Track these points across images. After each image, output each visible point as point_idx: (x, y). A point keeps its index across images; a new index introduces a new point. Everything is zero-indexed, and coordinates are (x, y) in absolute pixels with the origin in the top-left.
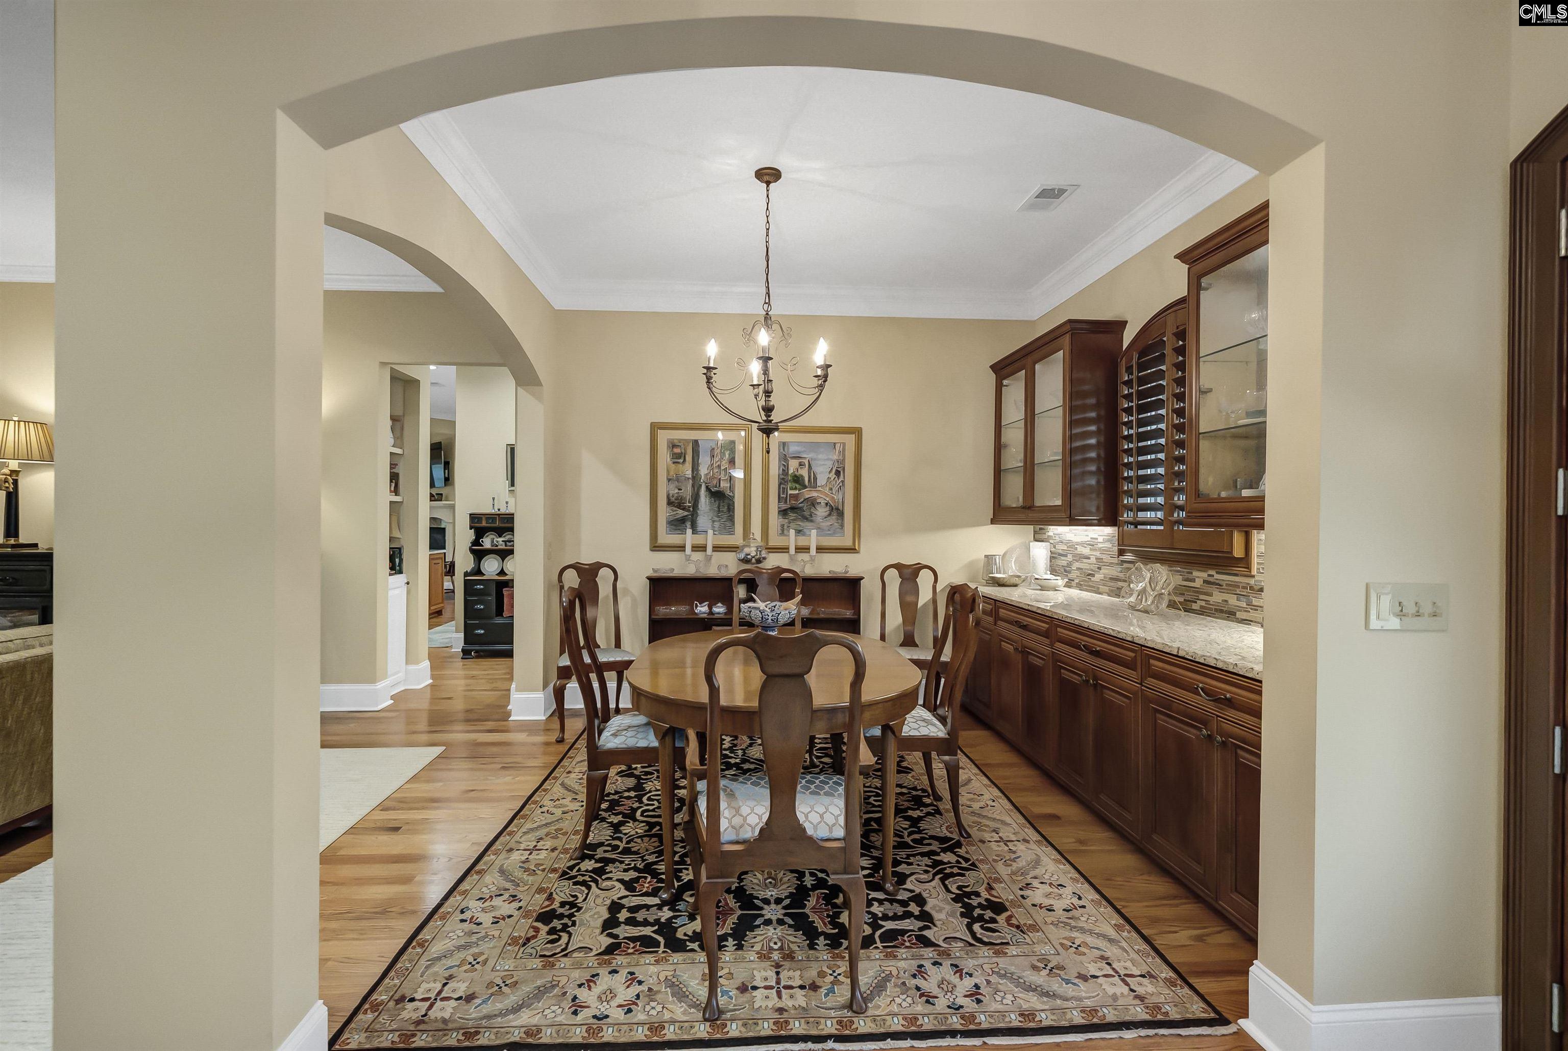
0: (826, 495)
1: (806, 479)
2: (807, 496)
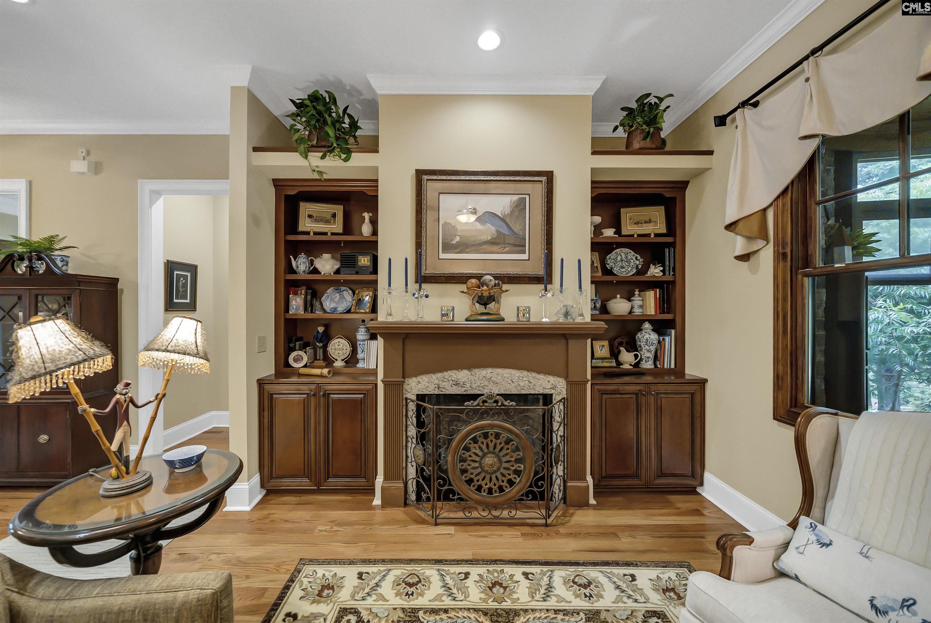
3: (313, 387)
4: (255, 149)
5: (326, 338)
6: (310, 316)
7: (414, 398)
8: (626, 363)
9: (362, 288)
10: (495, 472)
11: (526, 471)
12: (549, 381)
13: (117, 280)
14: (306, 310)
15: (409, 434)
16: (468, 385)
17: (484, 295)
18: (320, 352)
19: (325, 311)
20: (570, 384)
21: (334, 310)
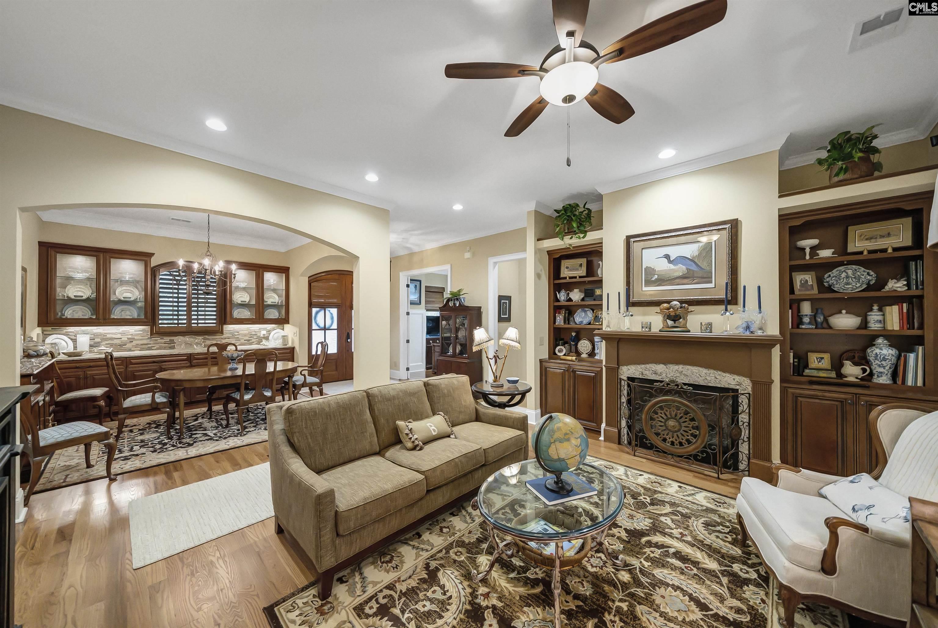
3: (567, 366)
4: (538, 240)
5: (577, 339)
6: (567, 326)
7: (626, 379)
8: (851, 375)
9: (598, 309)
10: (676, 432)
11: (701, 436)
12: (734, 379)
13: (481, 307)
14: (565, 322)
15: (622, 401)
16: (664, 375)
17: (671, 314)
18: (573, 348)
19: (576, 324)
20: (755, 384)
21: (582, 322)
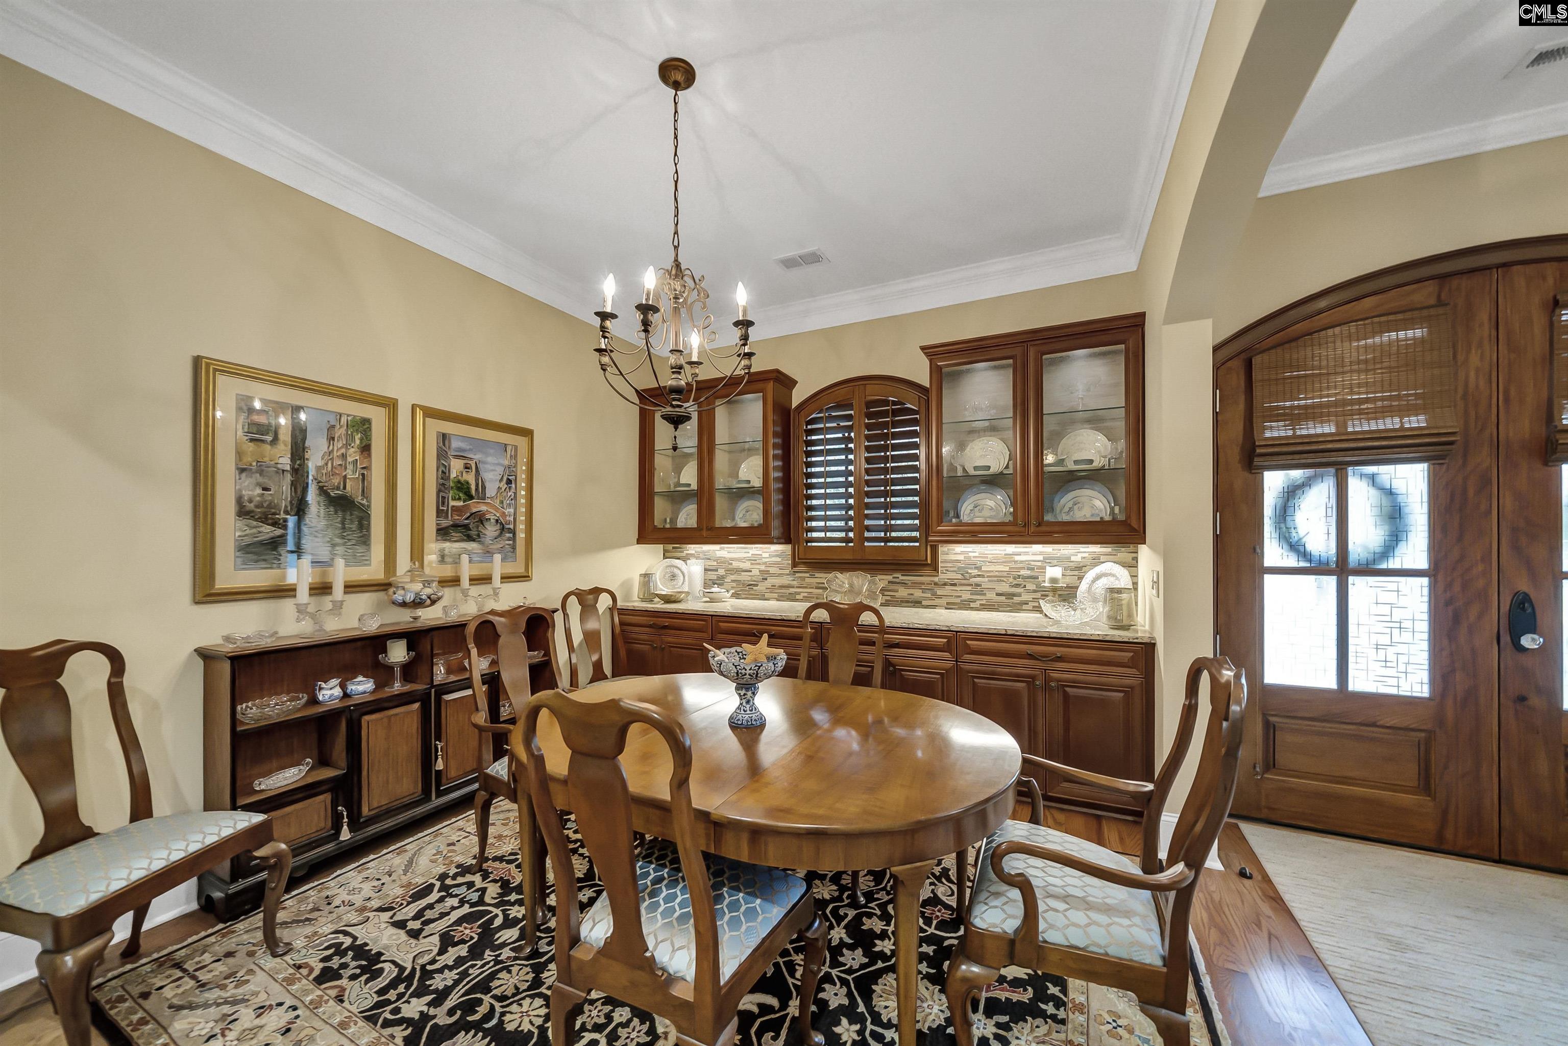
0: (497, 509)
1: (473, 487)
2: (474, 510)
